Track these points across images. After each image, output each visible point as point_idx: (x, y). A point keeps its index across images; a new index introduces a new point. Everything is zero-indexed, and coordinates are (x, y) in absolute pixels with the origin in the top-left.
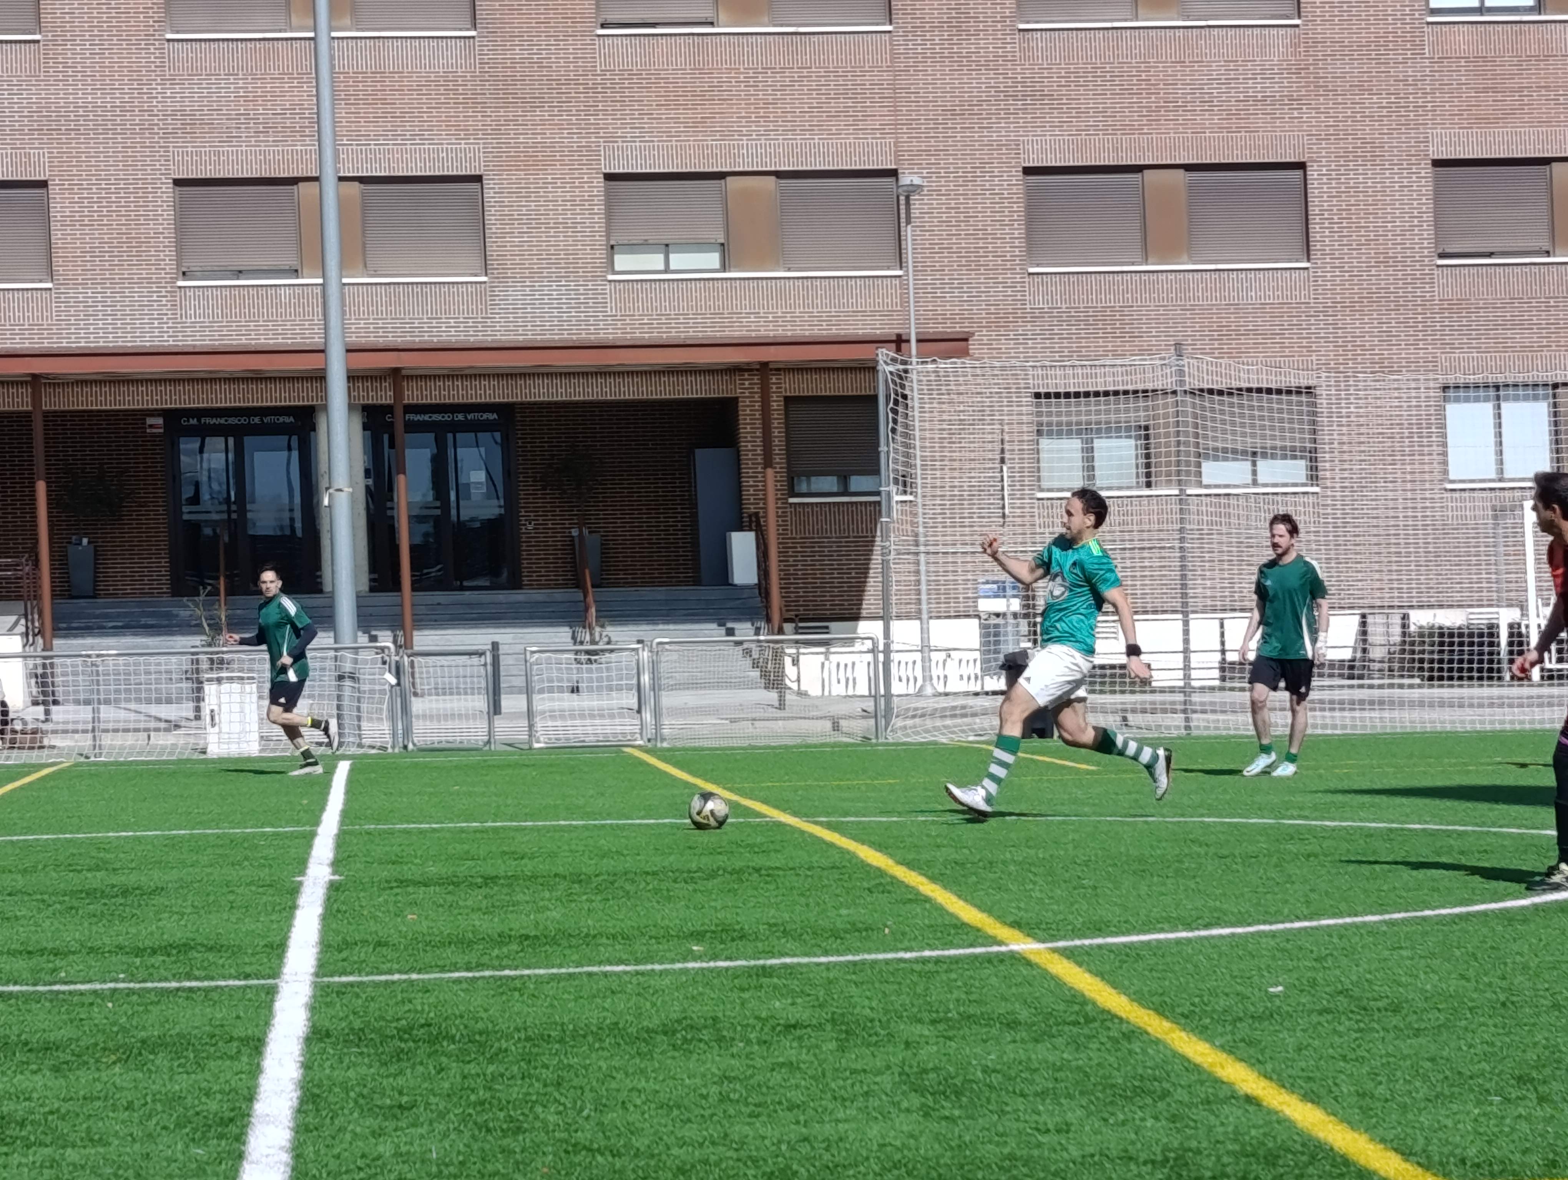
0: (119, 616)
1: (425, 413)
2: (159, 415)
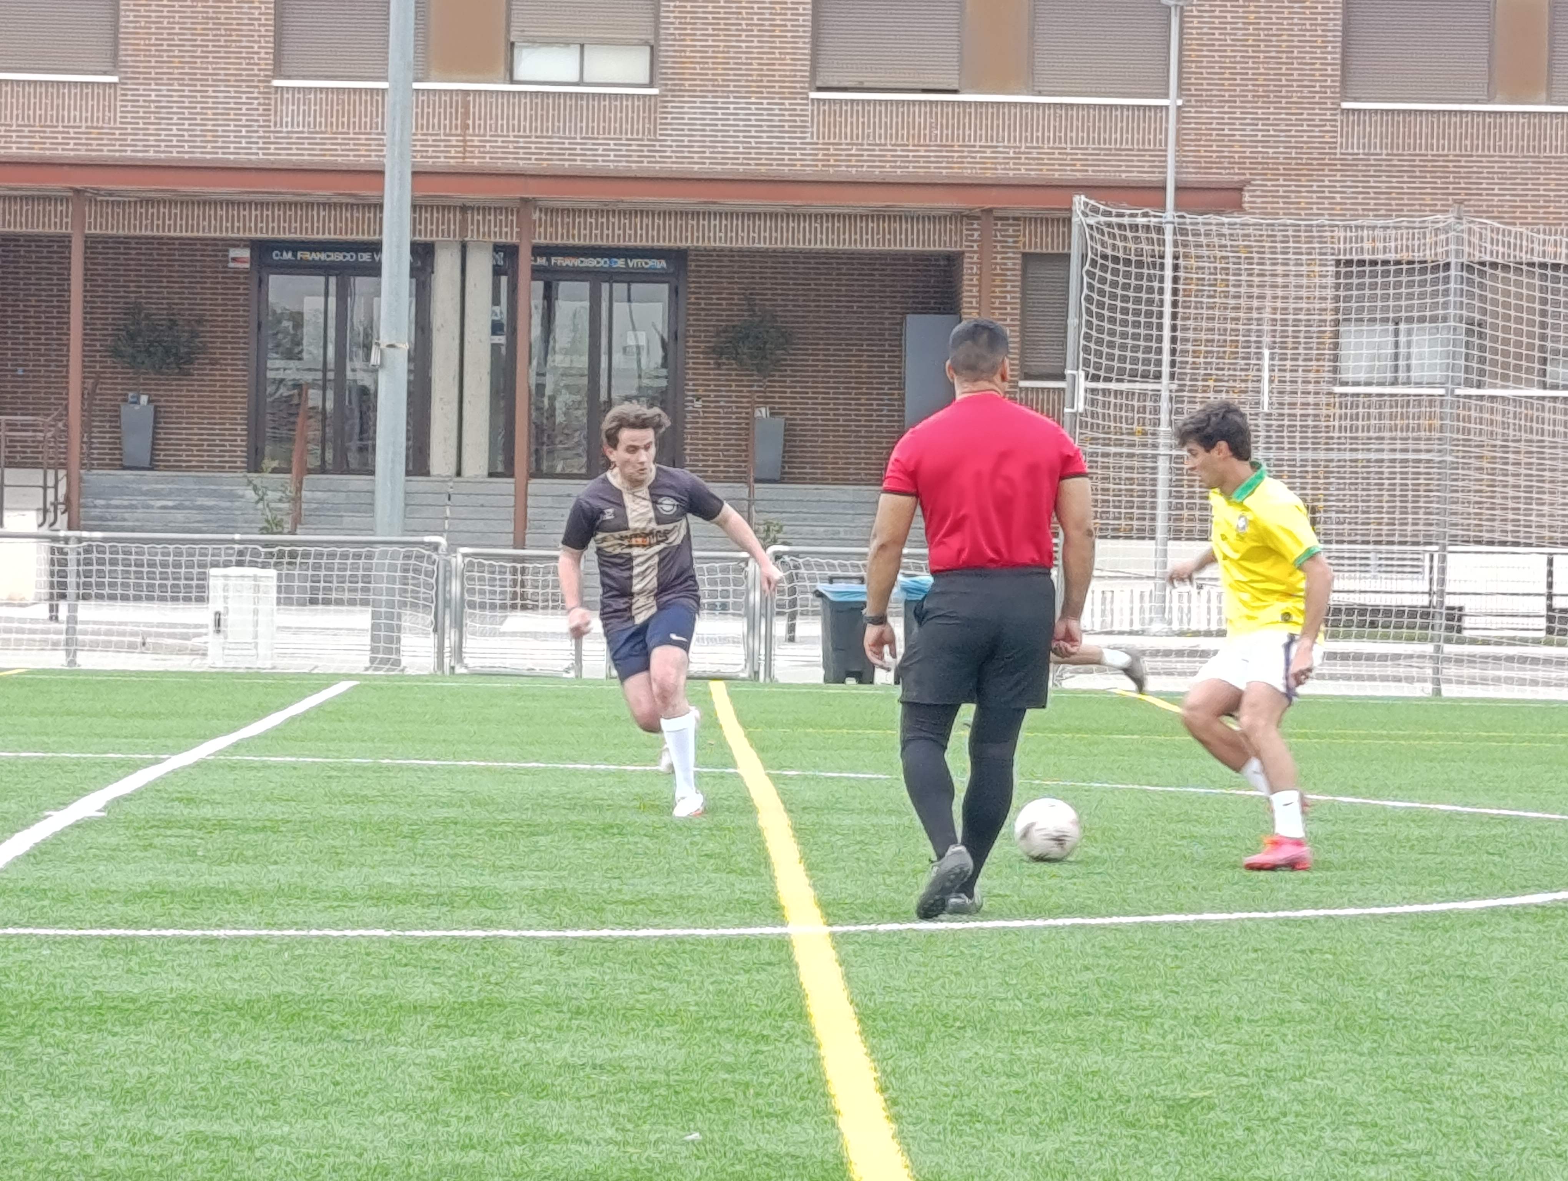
2: (245, 246)
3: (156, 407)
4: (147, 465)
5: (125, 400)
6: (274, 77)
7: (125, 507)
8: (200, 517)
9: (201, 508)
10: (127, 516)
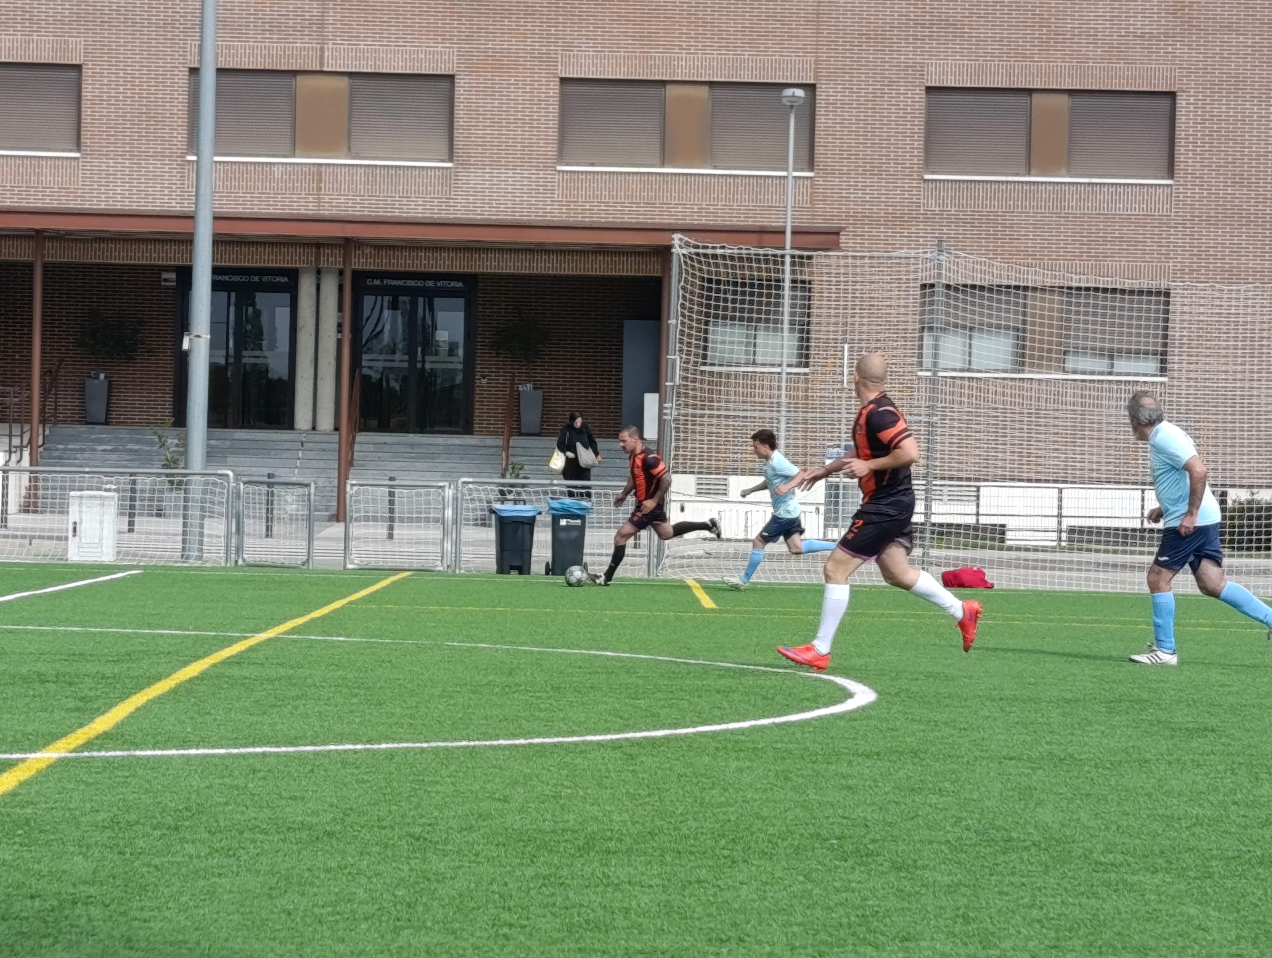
0: (109, 442)
1: (401, 279)
2: (173, 271)
3: (110, 382)
4: (103, 420)
5: (90, 377)
6: (187, 154)
7: (77, 450)
8: (128, 457)
9: (130, 450)
10: (78, 456)
